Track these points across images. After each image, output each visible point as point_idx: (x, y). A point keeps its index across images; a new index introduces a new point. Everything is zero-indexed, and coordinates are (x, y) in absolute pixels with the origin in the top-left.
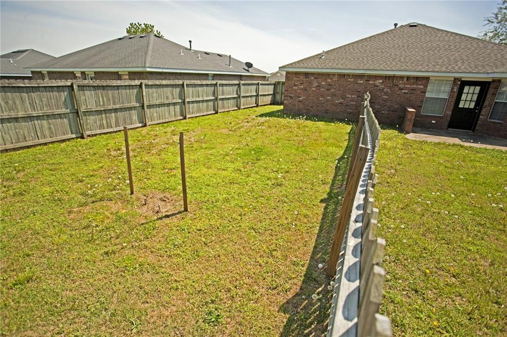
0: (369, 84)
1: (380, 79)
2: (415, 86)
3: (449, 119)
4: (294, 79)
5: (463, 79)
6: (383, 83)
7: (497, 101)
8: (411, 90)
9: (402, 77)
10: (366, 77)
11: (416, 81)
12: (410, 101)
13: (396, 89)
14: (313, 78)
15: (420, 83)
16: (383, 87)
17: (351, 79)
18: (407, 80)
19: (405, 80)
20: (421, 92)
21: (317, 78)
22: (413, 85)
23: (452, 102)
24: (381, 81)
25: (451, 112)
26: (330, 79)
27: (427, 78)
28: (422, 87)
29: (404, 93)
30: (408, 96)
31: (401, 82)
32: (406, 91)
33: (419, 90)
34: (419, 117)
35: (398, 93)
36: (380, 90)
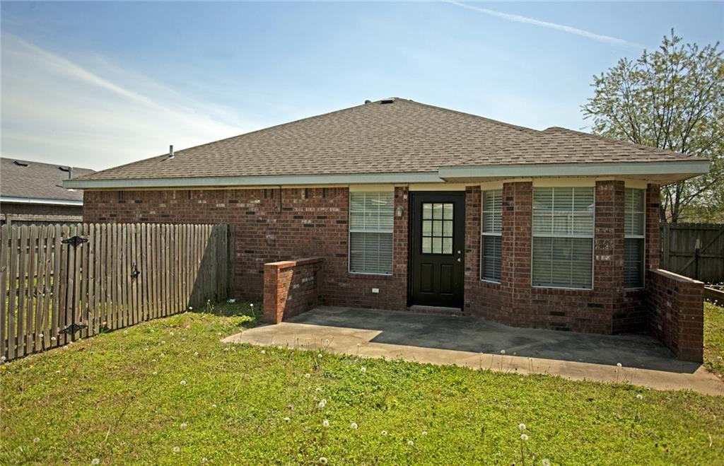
0: (237, 209)
1: (256, 197)
2: (323, 209)
3: (404, 280)
4: (100, 205)
5: (412, 189)
6: (261, 205)
7: (484, 234)
8: (319, 218)
9: (295, 191)
10: (229, 195)
11: (324, 196)
12: (321, 243)
13: (290, 217)
14: (133, 202)
15: (332, 201)
16: (263, 214)
17: (202, 199)
18: (306, 197)
19: (303, 196)
20: (338, 222)
21: (141, 202)
22: (319, 206)
23: (401, 240)
24: (259, 201)
25: (405, 266)
26: (164, 202)
27: (344, 191)
28: (337, 210)
29: (306, 225)
30: (313, 231)
31: (295, 201)
32: (310, 222)
33: (333, 218)
34: (345, 282)
35: (294, 226)
36: (258, 221)
